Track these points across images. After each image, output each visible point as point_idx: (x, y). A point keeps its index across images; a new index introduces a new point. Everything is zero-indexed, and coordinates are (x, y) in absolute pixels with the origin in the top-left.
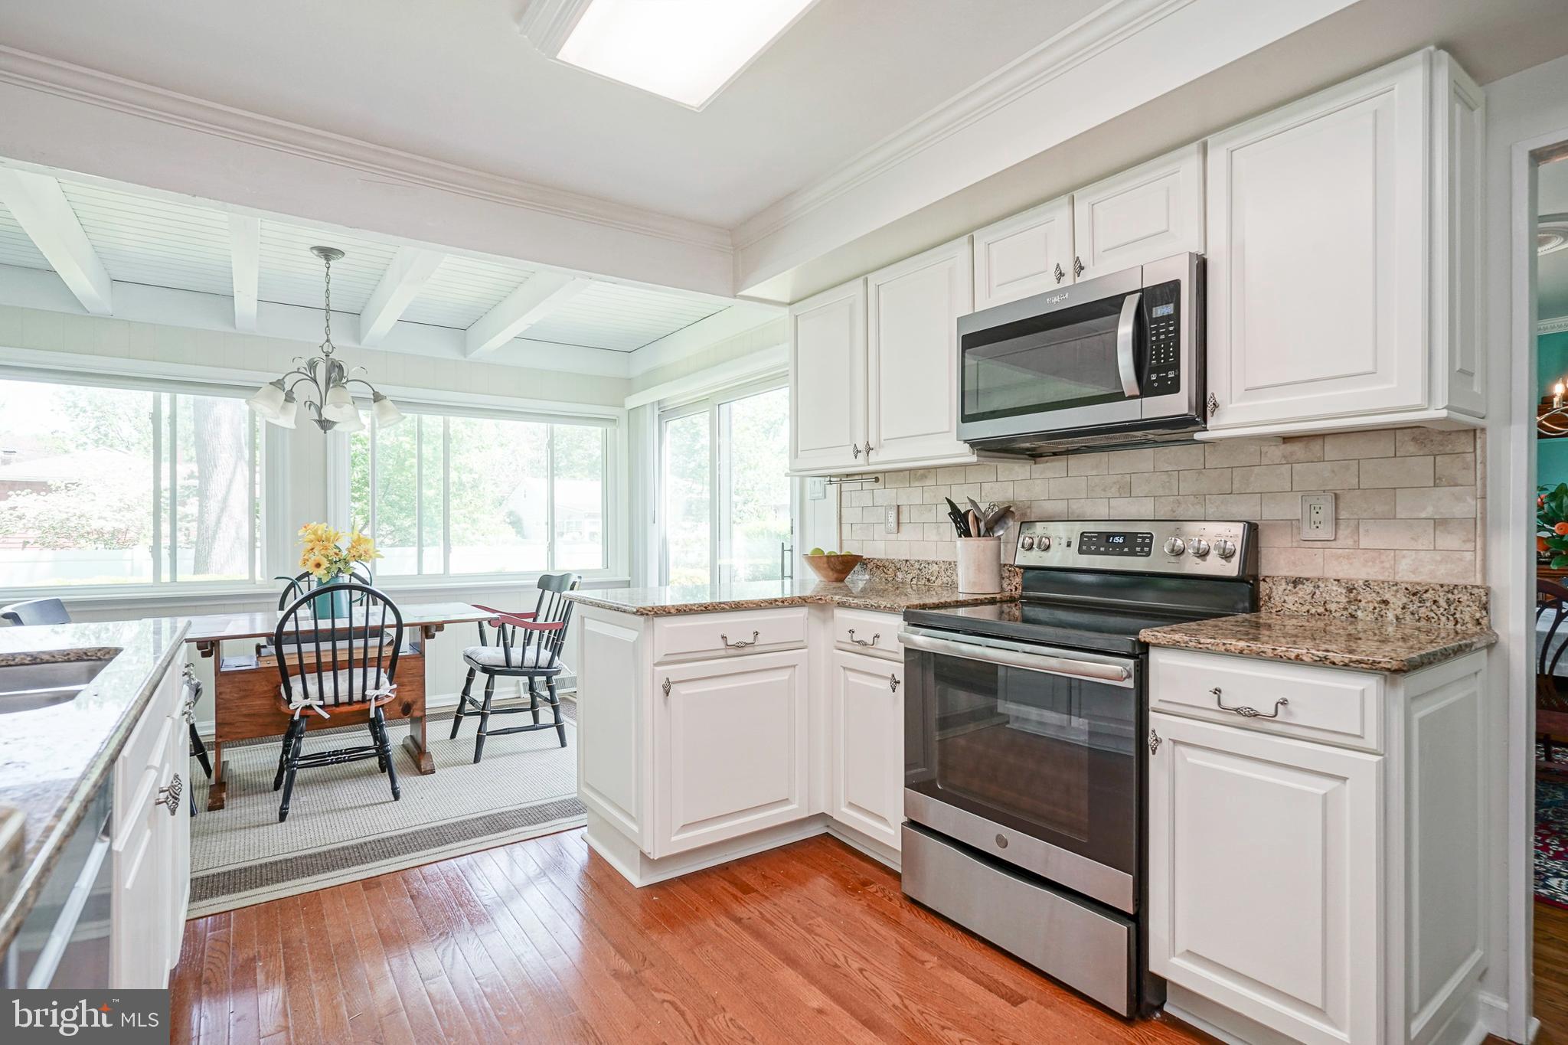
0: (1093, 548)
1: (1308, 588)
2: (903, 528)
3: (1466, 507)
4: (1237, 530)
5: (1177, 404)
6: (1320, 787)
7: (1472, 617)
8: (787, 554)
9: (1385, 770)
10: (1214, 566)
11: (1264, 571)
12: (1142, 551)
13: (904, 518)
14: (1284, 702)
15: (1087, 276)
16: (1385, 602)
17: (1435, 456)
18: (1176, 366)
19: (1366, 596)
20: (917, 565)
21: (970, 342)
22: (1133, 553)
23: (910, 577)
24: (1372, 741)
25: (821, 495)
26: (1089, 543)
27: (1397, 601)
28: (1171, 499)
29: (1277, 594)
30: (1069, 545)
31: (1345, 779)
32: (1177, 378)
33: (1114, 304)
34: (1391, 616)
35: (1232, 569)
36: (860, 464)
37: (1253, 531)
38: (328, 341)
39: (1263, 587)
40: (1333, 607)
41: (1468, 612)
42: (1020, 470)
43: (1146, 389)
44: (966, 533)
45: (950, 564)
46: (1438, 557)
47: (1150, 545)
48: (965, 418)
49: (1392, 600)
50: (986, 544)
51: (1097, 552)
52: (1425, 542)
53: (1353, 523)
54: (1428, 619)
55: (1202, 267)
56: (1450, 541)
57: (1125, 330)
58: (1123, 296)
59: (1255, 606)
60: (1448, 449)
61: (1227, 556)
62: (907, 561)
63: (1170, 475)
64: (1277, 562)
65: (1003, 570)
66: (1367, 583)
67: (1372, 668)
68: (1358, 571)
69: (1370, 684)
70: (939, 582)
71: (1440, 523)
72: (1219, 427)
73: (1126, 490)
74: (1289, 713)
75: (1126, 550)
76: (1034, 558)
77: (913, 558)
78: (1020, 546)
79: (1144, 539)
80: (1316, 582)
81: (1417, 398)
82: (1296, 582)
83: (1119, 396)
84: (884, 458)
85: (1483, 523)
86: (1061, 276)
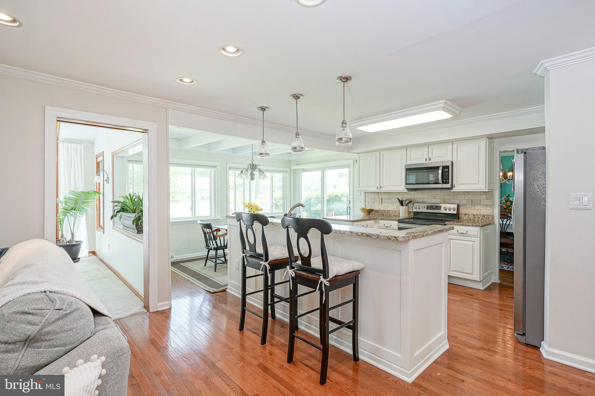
1: (467, 215)
2: (383, 203)
3: (491, 203)
4: (456, 205)
5: (449, 186)
6: (472, 243)
7: (491, 220)
8: (348, 208)
9: (480, 239)
10: (452, 212)
11: (460, 213)
13: (383, 201)
14: (467, 232)
15: (432, 161)
16: (479, 218)
17: (486, 195)
18: (449, 179)
19: (477, 217)
20: (387, 211)
21: (408, 170)
22: (437, 209)
23: (385, 214)
24: (479, 236)
25: (360, 195)
26: (428, 208)
27: (481, 217)
28: (443, 200)
29: (462, 217)
30: (424, 208)
31: (475, 241)
32: (449, 181)
33: (437, 168)
34: (480, 220)
35: (455, 212)
36: (378, 190)
37: (458, 206)
38: (253, 159)
39: (460, 215)
40: (471, 218)
41: (491, 219)
42: (412, 193)
43: (443, 183)
44: (402, 205)
45: (395, 211)
46: (487, 210)
47: (440, 208)
48: (407, 184)
49: (480, 217)
50: (406, 207)
51: (430, 209)
52: (485, 208)
53: (474, 205)
54: (485, 220)
55: (452, 163)
56: (488, 208)
57: (440, 172)
58: (439, 166)
59: (459, 219)
60: (488, 194)
61: (454, 210)
62: (384, 210)
63: (443, 195)
64: (463, 211)
65: (409, 212)
66: (476, 215)
67: (479, 226)
68: (475, 213)
69: (478, 228)
70: (393, 215)
71: (487, 205)
72: (454, 190)
73: (435, 198)
74: (468, 233)
76: (414, 210)
77: (386, 210)
78: (414, 208)
80: (469, 214)
81: (484, 188)
82: (465, 214)
83: (439, 183)
84: (384, 189)
85: (493, 206)
86: (426, 160)
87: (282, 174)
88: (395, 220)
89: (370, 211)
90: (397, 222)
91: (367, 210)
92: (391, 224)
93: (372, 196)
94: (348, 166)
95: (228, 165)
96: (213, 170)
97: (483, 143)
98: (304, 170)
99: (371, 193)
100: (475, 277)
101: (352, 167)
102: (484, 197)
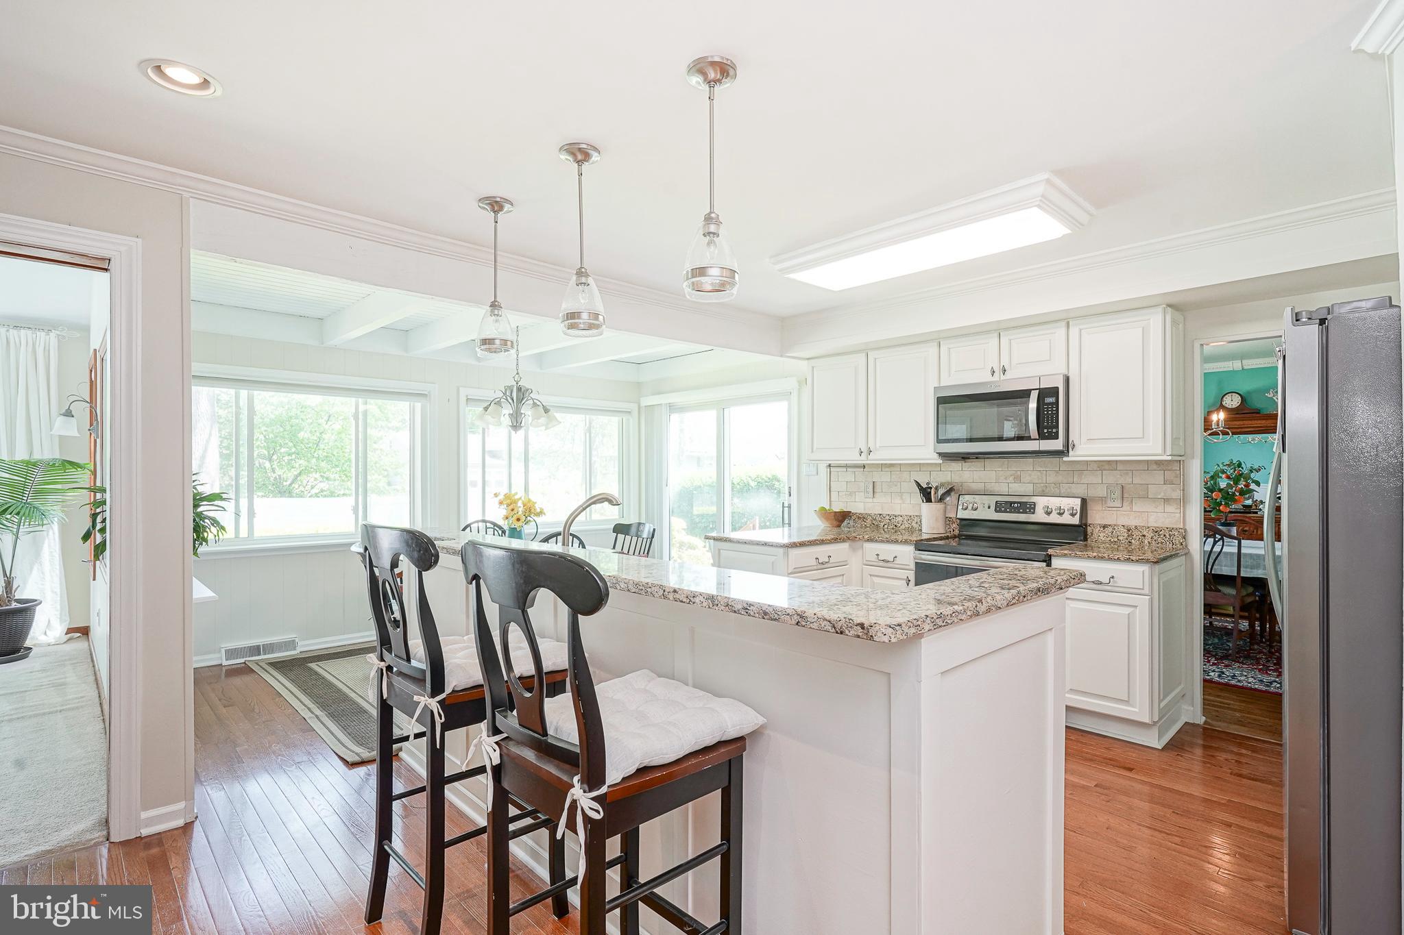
0: (1003, 509)
1: (1110, 529)
2: (876, 495)
3: (1177, 494)
4: (1078, 501)
5: (1057, 445)
6: (1127, 611)
7: (1179, 542)
8: (786, 509)
9: (1151, 601)
10: (1067, 519)
11: (1089, 522)
12: (1030, 511)
13: (878, 489)
14: (1113, 577)
15: (1008, 375)
16: (1144, 536)
17: (1164, 471)
18: (1057, 427)
19: (1136, 533)
20: (888, 517)
21: (941, 401)
22: (1025, 512)
23: (882, 524)
24: (1146, 591)
25: (815, 473)
26: (999, 507)
27: (1149, 535)
28: (1042, 485)
29: (1097, 534)
30: (989, 508)
31: (1136, 607)
32: (1057, 432)
33: (1025, 394)
34: (1146, 542)
35: (1075, 521)
36: (862, 460)
37: (1084, 502)
38: (518, 374)
39: (1089, 529)
40: (1121, 538)
41: (1177, 540)
42: (956, 466)
43: (1042, 436)
44: (929, 500)
45: (910, 516)
46: (1165, 515)
47: (1034, 509)
48: (939, 441)
49: (1147, 535)
50: (940, 506)
51: (1005, 511)
52: (1160, 509)
53: (1130, 499)
54: (1162, 543)
55: (1067, 380)
56: (1170, 509)
57: (1033, 405)
58: (1030, 390)
59: (1085, 539)
60: (1170, 468)
61: (1073, 515)
62: (880, 515)
63: (1042, 474)
64: (1097, 517)
65: (948, 520)
66: (1136, 527)
67: (1147, 561)
68: (1132, 522)
69: (1145, 568)
70: (903, 527)
71: (1167, 500)
72: (1073, 456)
73: (1018, 479)
74: (1115, 582)
75: (1021, 510)
76: (962, 514)
77: (884, 513)
78: (960, 507)
79: (1030, 505)
80: (1114, 527)
81: (1160, 451)
82: (1104, 527)
83: (1029, 438)
84: (878, 457)
85: (1184, 501)
86: (993, 373)
87: (617, 418)
88: (906, 542)
89: (841, 518)
90: (911, 548)
91: (833, 514)
92: (896, 555)
93: (849, 476)
94: (785, 395)
95: (464, 393)
96: (418, 405)
97: (1156, 322)
98: (672, 408)
99: (846, 466)
100: (1137, 710)
101: (794, 397)
102: (1159, 477)
